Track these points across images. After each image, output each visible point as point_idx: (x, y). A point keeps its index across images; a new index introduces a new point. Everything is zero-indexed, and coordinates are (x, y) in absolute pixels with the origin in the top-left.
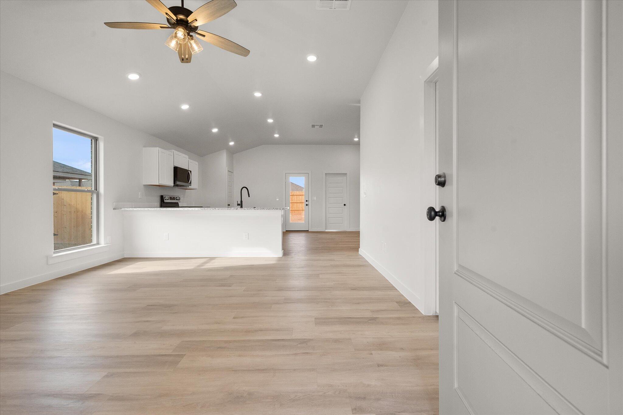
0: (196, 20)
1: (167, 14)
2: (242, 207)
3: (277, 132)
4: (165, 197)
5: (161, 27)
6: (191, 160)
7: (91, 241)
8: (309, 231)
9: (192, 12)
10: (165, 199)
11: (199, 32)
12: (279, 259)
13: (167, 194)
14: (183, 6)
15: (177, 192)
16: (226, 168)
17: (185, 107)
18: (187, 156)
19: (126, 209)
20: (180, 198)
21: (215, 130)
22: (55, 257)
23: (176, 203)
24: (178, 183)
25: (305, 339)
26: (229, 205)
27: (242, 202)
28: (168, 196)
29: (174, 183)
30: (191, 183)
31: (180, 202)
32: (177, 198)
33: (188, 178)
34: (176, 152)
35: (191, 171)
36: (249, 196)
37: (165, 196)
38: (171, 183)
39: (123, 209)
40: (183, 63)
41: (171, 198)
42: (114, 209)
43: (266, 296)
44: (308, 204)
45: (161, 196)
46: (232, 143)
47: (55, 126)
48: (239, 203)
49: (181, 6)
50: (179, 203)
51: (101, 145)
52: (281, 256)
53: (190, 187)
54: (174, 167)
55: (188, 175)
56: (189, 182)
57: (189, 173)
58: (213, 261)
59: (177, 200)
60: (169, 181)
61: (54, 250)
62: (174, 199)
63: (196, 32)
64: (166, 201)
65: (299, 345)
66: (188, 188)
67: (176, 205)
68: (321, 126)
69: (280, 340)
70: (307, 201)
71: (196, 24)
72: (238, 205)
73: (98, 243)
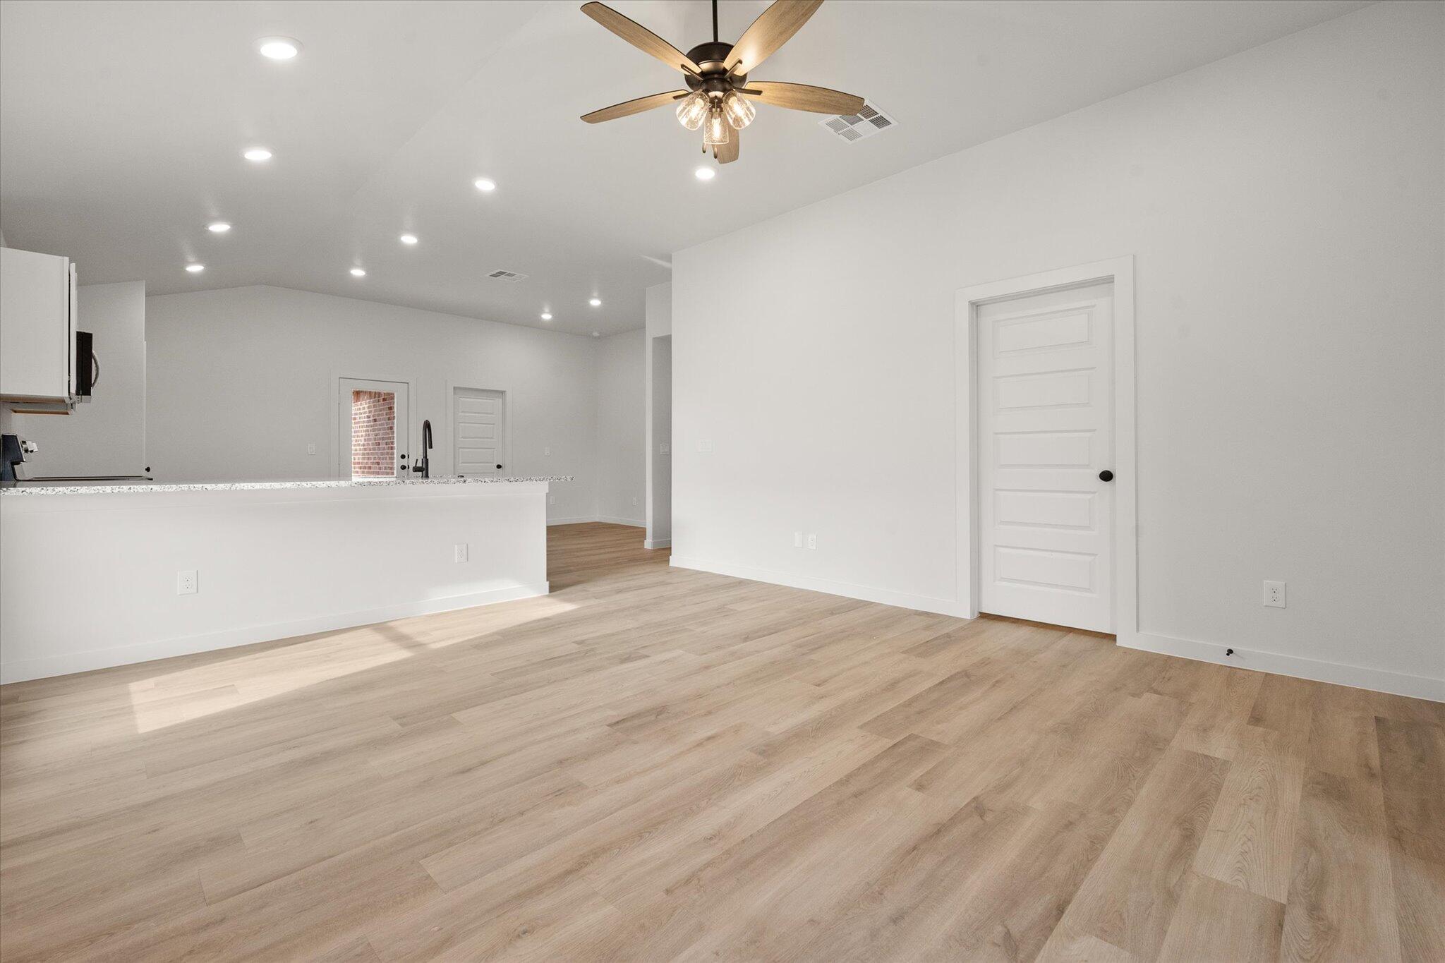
0: (740, 62)
1: (683, 66)
5: (675, 98)
9: (733, 47)
11: (748, 86)
14: (717, 40)
27: (426, 461)
40: (722, 165)
44: (406, 466)
49: (712, 40)
52: (548, 593)
54: (78, 334)
56: (91, 386)
63: (743, 88)
70: (403, 457)
71: (739, 72)
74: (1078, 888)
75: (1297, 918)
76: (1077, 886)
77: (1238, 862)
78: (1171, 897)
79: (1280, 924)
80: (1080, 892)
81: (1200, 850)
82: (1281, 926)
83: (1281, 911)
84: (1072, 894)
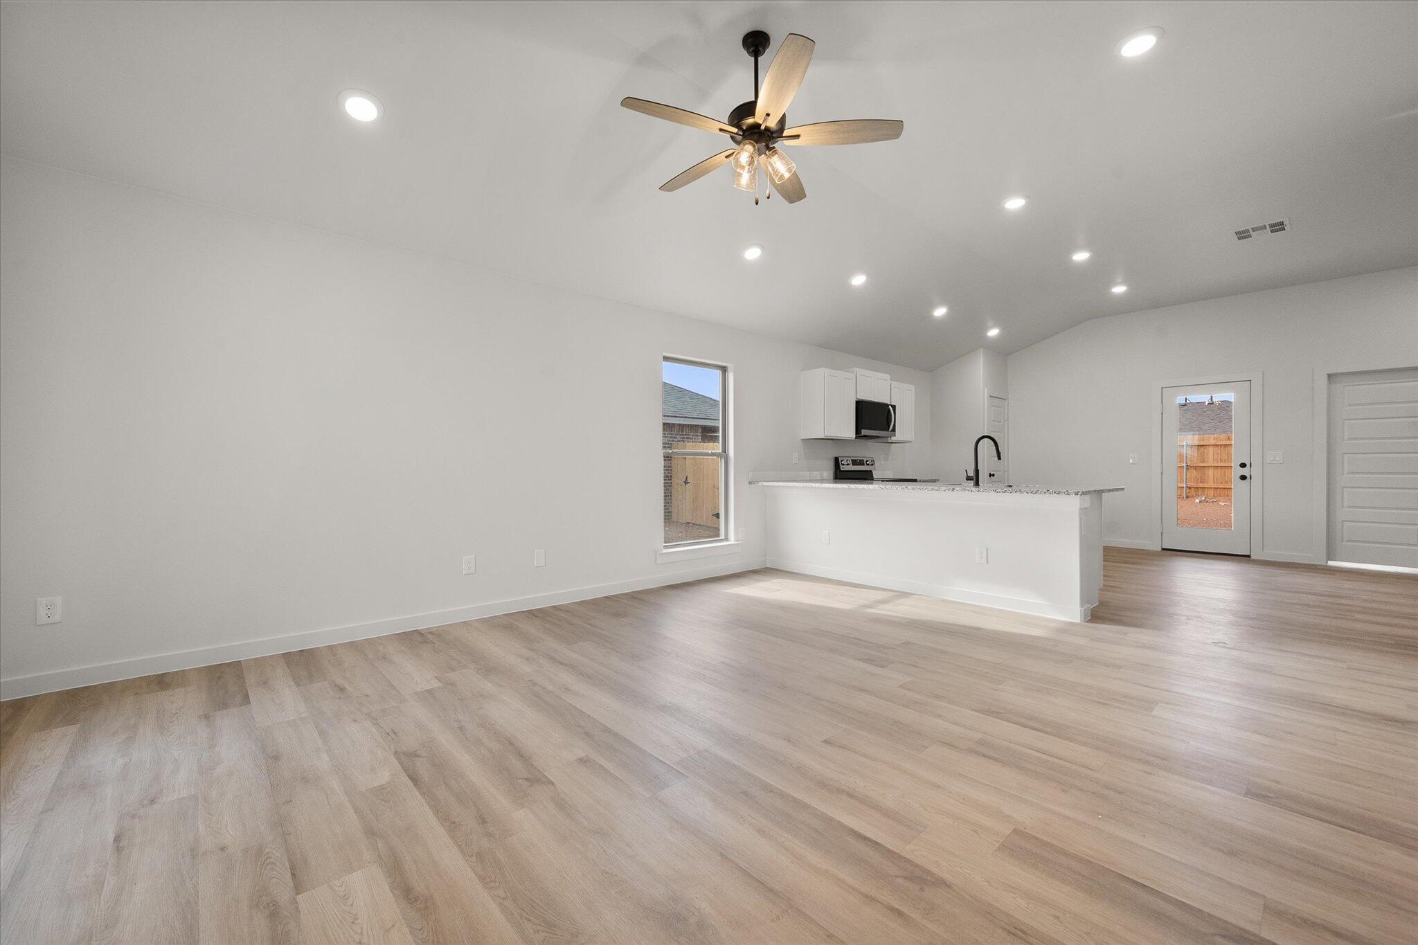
0: (768, 115)
2: (977, 484)
3: (1119, 280)
4: (842, 461)
5: (727, 157)
6: (896, 383)
7: (718, 535)
8: (1252, 558)
10: (843, 465)
12: (1067, 628)
13: (847, 454)
15: (868, 450)
16: (984, 390)
17: (859, 280)
18: (887, 376)
19: (765, 483)
20: (876, 462)
21: (940, 312)
22: (664, 553)
23: (867, 471)
24: (864, 432)
25: (928, 872)
26: (993, 475)
27: (977, 471)
28: (847, 459)
29: (857, 433)
30: (894, 430)
31: (875, 469)
32: (867, 461)
33: (887, 420)
34: (861, 372)
35: (894, 407)
36: (999, 458)
37: (842, 458)
38: (850, 433)
39: (760, 484)
40: (793, 204)
41: (855, 462)
42: (750, 483)
43: (941, 716)
44: (1248, 476)
45: (836, 458)
46: (993, 333)
47: (666, 359)
48: (971, 474)
50: (874, 472)
51: (731, 377)
52: (1078, 620)
53: (893, 438)
54: (856, 402)
55: (888, 415)
56: (889, 427)
57: (889, 409)
58: (901, 601)
59: (868, 465)
60: (847, 429)
61: (665, 542)
62: (861, 463)
64: (843, 468)
65: (900, 881)
66: (890, 441)
67: (866, 477)
68: (1278, 227)
69: (870, 840)
70: (1243, 465)
71: (773, 121)
72: (969, 478)
73: (726, 539)
74: (421, 794)
75: (282, 891)
76: (423, 794)
77: (352, 905)
78: (371, 833)
79: (294, 875)
80: (417, 793)
81: (387, 887)
82: (293, 875)
83: (298, 888)
84: (419, 789)
